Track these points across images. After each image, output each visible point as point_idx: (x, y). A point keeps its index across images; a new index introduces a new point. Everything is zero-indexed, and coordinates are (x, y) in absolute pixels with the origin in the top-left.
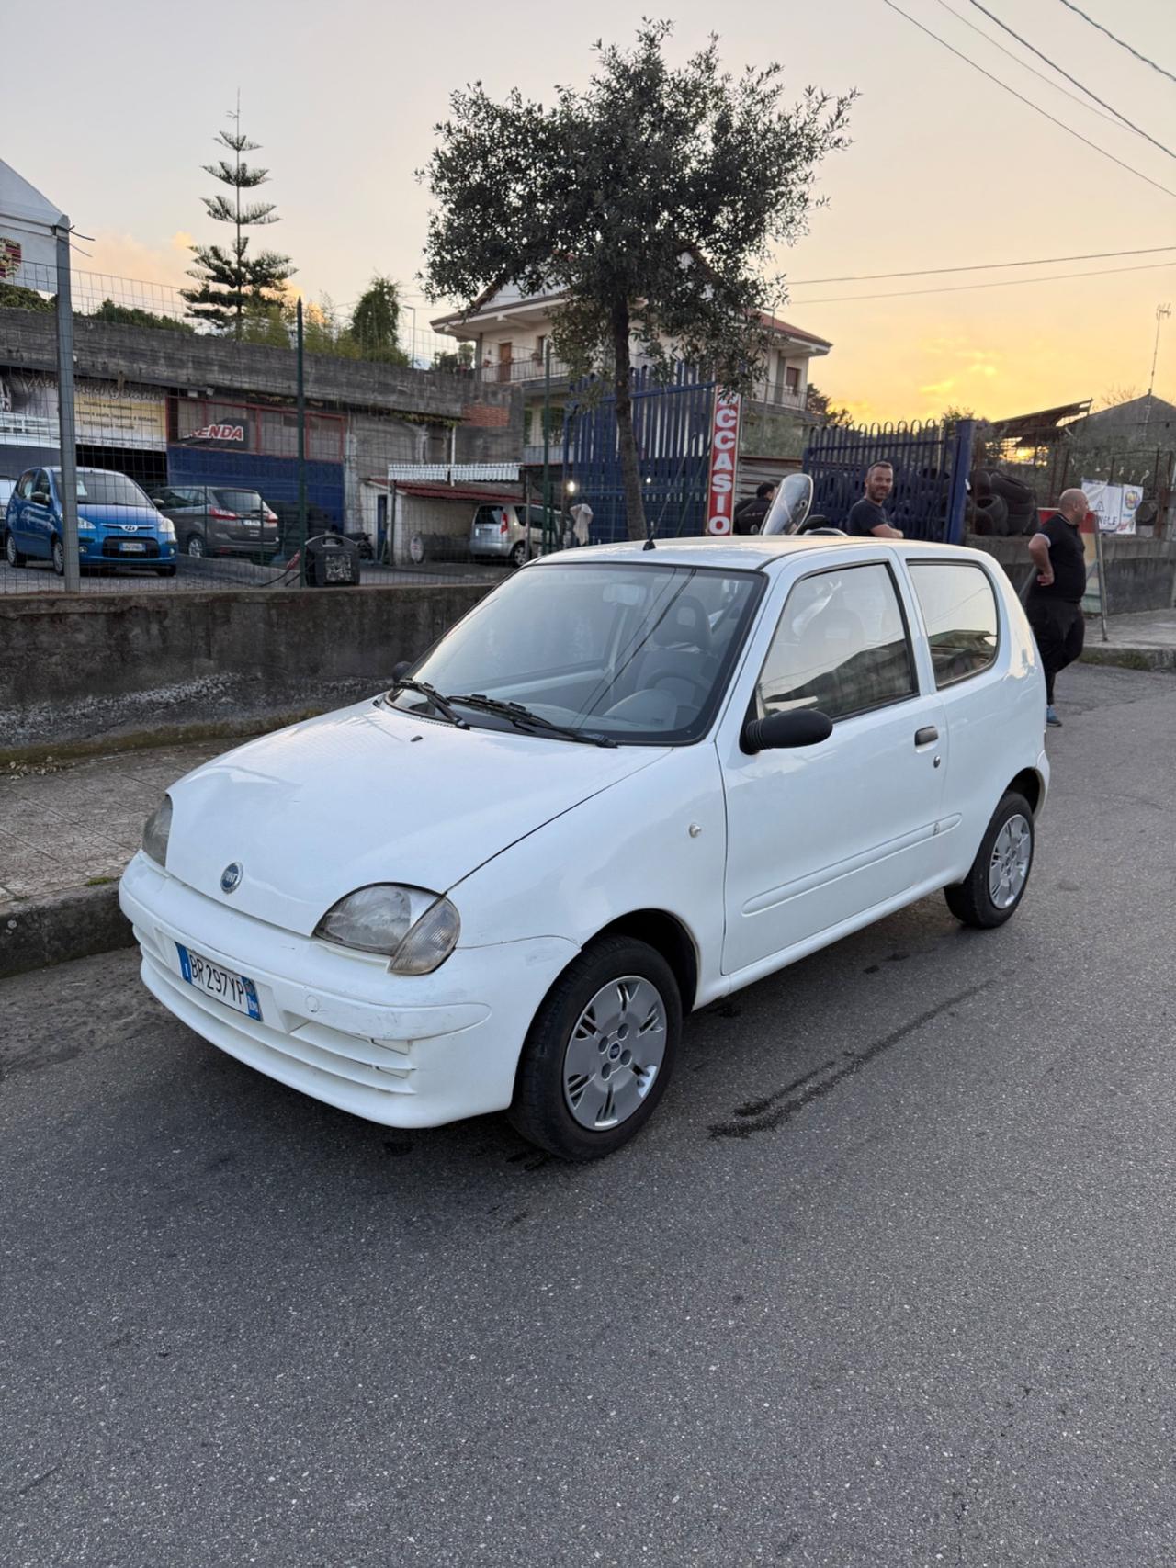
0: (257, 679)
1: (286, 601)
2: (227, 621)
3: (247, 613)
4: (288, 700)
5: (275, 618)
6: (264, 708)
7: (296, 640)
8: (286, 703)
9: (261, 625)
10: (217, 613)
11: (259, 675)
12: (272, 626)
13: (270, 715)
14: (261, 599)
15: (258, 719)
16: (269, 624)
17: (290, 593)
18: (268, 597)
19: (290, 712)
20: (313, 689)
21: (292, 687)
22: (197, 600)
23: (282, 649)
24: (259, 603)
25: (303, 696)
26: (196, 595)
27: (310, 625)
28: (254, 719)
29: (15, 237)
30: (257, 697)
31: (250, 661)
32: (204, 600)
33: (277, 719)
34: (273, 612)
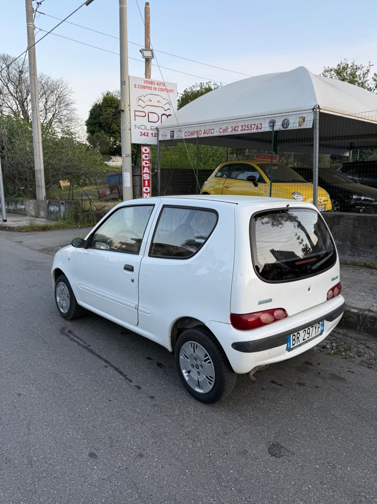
0: (347, 245)
1: (362, 219)
2: (339, 224)
3: (346, 222)
4: (359, 255)
5: (357, 225)
6: (349, 256)
7: (365, 234)
8: (358, 256)
9: (351, 227)
10: (335, 220)
11: (349, 244)
12: (355, 227)
13: (351, 259)
14: (352, 217)
15: (346, 259)
16: (354, 226)
17: (364, 216)
18: (355, 217)
19: (359, 260)
20: (371, 253)
21: (362, 251)
22: (329, 216)
23: (359, 236)
24: (350, 219)
25: (366, 255)
26: (329, 214)
27: (372, 229)
28: (344, 259)
29: (304, 115)
30: (347, 252)
31: (345, 238)
32: (331, 216)
33: (353, 261)
34: (356, 222)
